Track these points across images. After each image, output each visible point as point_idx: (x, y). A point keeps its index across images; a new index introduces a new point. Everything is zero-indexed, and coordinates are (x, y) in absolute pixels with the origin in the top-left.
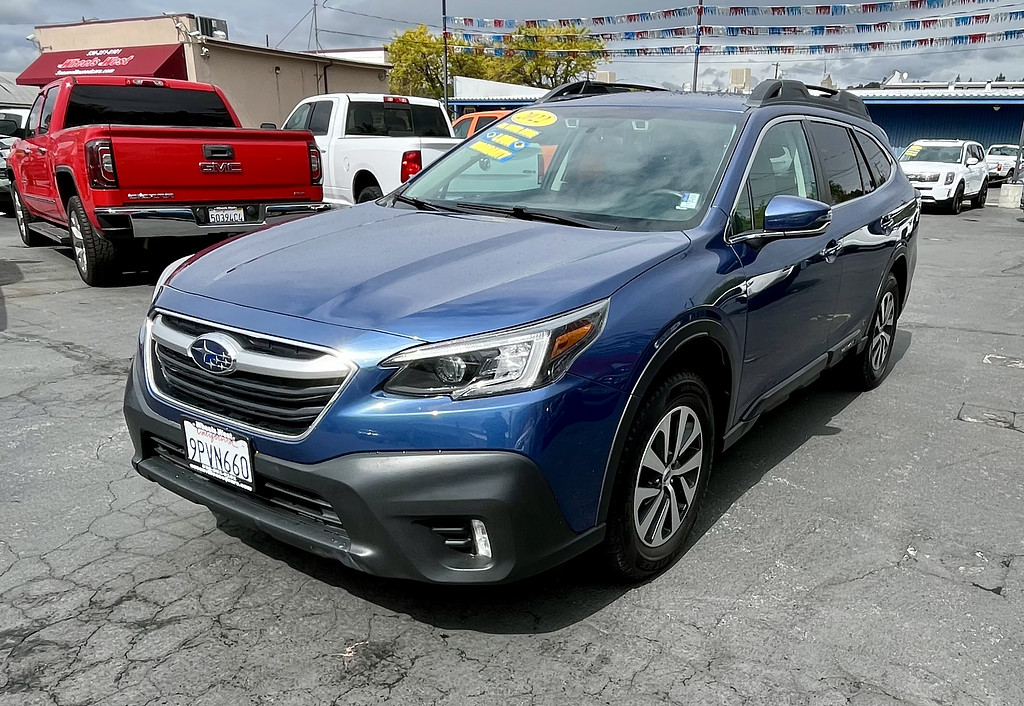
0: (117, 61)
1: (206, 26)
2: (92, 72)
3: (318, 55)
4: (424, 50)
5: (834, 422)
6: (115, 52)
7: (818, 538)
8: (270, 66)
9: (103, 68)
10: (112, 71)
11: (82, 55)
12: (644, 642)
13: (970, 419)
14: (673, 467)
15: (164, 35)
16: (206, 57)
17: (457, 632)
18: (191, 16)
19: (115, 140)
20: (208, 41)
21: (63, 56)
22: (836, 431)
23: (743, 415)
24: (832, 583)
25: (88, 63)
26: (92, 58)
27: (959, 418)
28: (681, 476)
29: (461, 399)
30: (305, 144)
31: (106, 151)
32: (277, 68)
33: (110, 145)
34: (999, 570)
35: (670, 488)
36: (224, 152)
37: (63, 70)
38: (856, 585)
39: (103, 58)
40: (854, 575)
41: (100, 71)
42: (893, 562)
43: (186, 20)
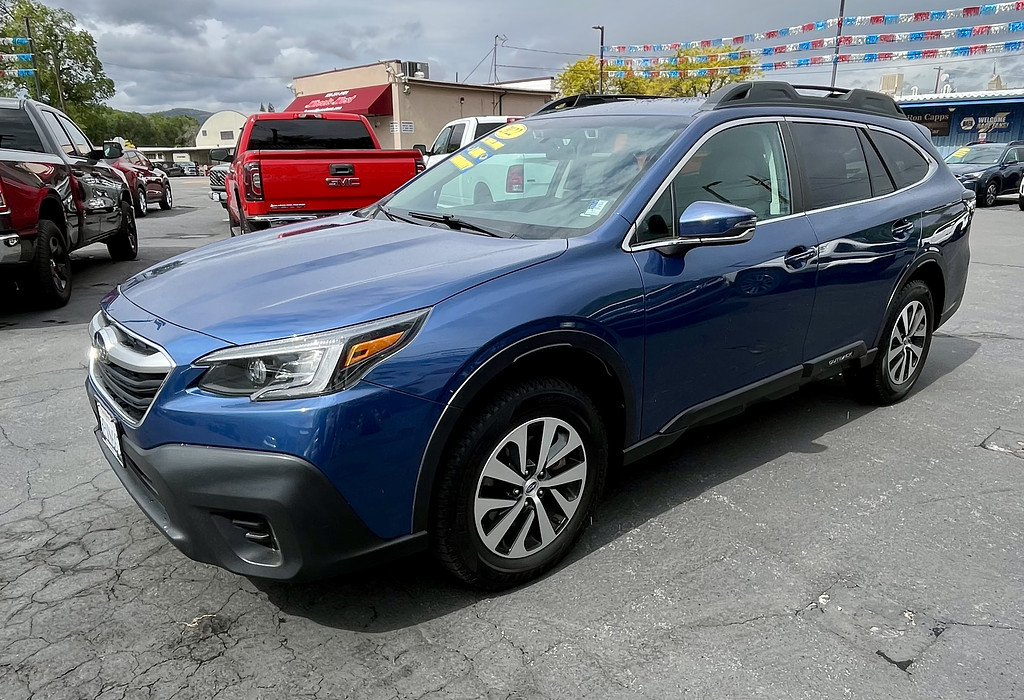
0: (344, 101)
1: (413, 68)
2: (328, 109)
3: (495, 86)
4: (592, 76)
5: (825, 439)
6: (343, 93)
7: (721, 569)
8: (456, 97)
9: (335, 106)
10: (340, 108)
11: (322, 97)
12: (459, 657)
13: (996, 448)
14: (540, 478)
15: (378, 78)
16: (408, 93)
17: (296, 617)
18: (398, 62)
19: (263, 162)
20: (409, 80)
21: (309, 99)
22: (823, 448)
23: (661, 428)
24: (703, 624)
25: (324, 103)
26: (328, 99)
27: (983, 445)
28: (553, 488)
29: (259, 400)
30: (413, 160)
31: (255, 171)
32: (462, 99)
33: (260, 167)
34: (922, 637)
35: (537, 500)
36: (346, 169)
37: (308, 109)
38: (728, 630)
39: (335, 98)
40: (733, 619)
41: (331, 109)
42: (792, 610)
43: (394, 65)
